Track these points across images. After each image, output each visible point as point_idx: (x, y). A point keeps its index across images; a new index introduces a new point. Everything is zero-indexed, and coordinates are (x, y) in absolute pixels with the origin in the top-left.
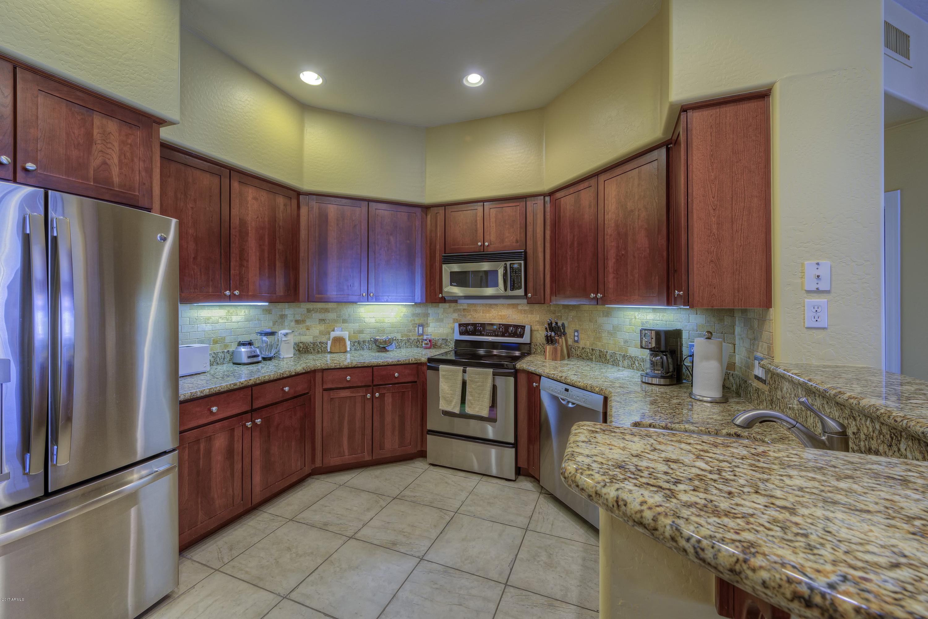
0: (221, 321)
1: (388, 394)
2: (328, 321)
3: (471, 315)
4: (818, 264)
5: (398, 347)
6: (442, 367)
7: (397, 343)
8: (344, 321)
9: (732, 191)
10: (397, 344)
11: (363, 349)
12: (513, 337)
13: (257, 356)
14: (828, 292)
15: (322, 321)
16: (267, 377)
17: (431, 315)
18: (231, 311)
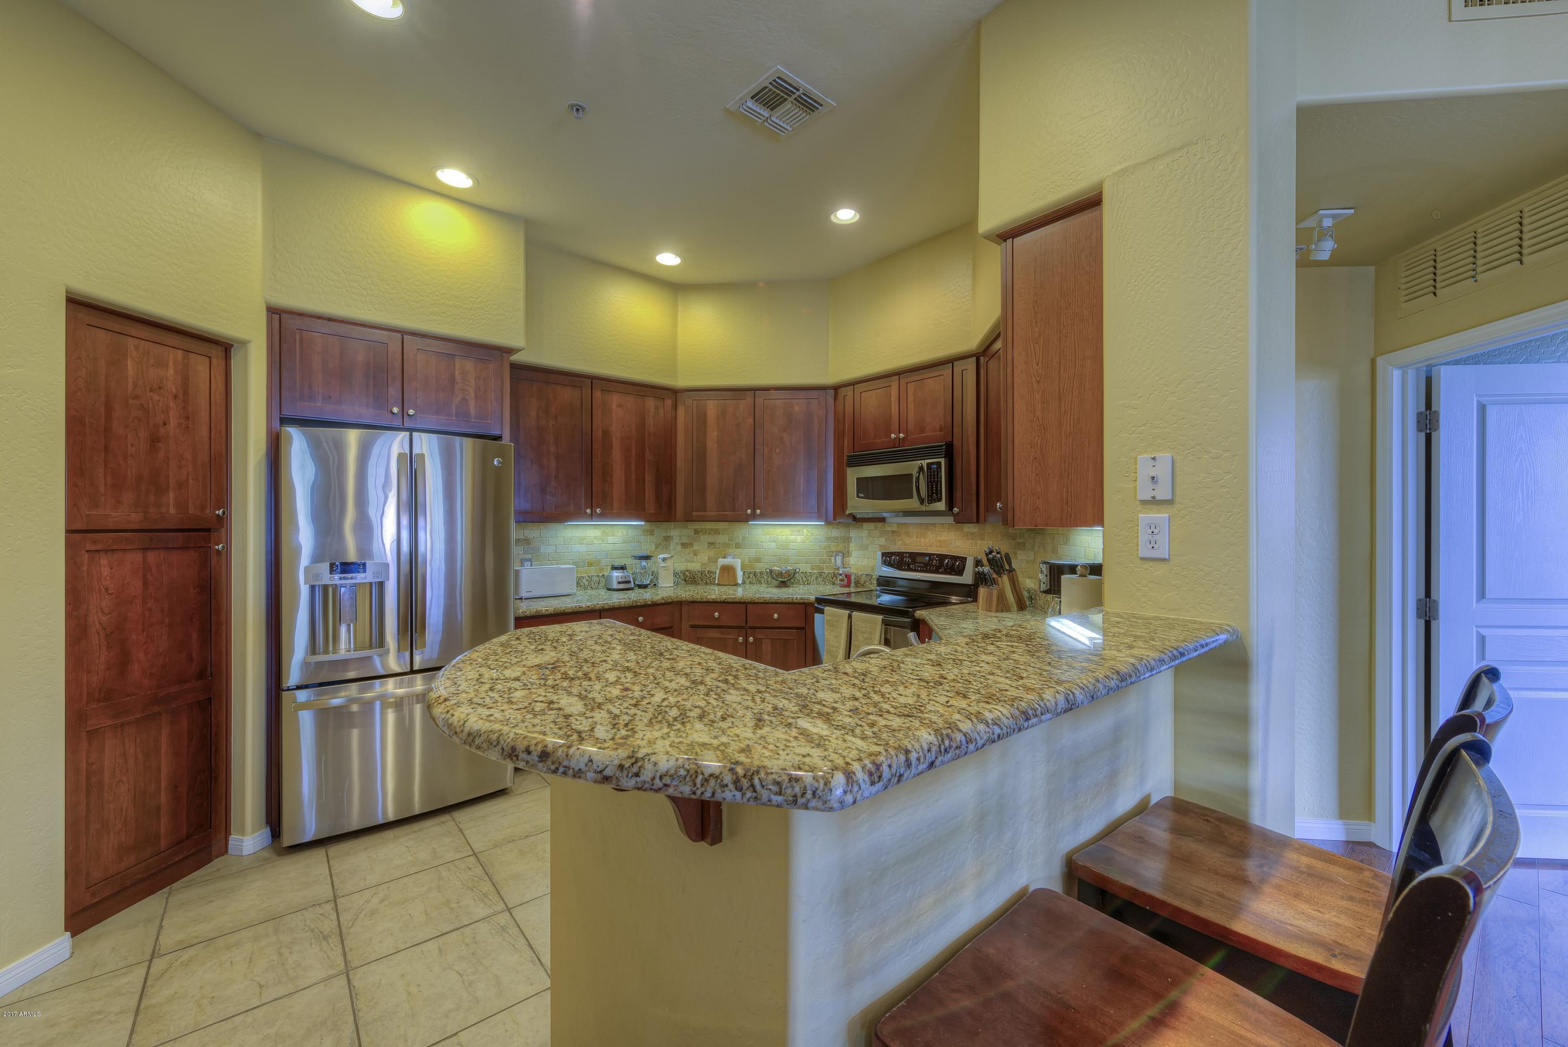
0: (596, 542)
1: (766, 640)
2: (718, 545)
3: (902, 540)
4: (1154, 459)
5: (806, 583)
6: (827, 609)
7: (805, 577)
8: (738, 546)
9: (1060, 353)
10: (805, 579)
11: (760, 583)
12: (950, 573)
13: (629, 582)
14: (1170, 502)
15: (711, 544)
16: (616, 603)
17: (853, 539)
18: (607, 531)
